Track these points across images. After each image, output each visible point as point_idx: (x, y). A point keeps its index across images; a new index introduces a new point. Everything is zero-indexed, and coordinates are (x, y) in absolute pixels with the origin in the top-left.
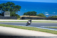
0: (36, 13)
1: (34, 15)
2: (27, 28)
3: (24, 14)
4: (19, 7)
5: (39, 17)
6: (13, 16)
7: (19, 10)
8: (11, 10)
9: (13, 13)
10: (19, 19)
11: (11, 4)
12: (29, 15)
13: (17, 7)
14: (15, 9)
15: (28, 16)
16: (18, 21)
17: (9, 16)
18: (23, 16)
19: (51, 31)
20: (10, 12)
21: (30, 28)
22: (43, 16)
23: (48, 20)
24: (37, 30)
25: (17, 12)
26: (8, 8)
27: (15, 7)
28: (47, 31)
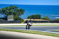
0: (41, 16)
1: (39, 18)
2: (31, 32)
3: (28, 18)
4: (23, 10)
5: (44, 20)
6: (16, 20)
7: (23, 14)
8: (14, 14)
9: (17, 16)
12: (34, 18)
15: (32, 20)
16: (22, 25)
17: (13, 20)
18: (27, 20)
20: (13, 16)
21: (34, 32)
22: (47, 20)
23: (53, 23)
24: (42, 34)
25: (21, 16)
26: (11, 12)
27: (19, 11)
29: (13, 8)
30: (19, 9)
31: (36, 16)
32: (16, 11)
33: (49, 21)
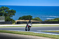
0: (32, 17)
1: (30, 19)
2: (23, 33)
3: (20, 19)
4: (14, 11)
5: (35, 21)
7: (14, 15)
8: (5, 15)
10: (15, 23)
11: (6, 9)
12: (25, 19)
13: (11, 11)
14: (9, 14)
15: (24, 21)
17: (4, 21)
18: (18, 21)
19: (48, 36)
20: (4, 17)
22: (39, 20)
24: (33, 35)
25: (12, 17)
26: (2, 13)
27: (10, 12)
28: (45, 35)
29: (4, 9)
30: (10, 10)
31: (27, 16)
32: (7, 12)
33: (41, 22)
